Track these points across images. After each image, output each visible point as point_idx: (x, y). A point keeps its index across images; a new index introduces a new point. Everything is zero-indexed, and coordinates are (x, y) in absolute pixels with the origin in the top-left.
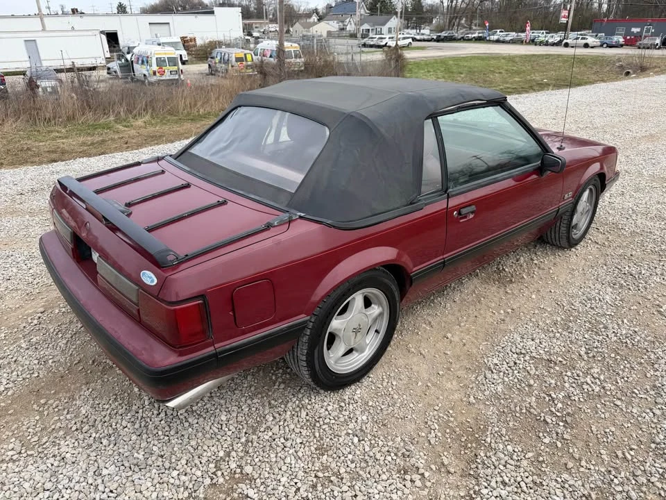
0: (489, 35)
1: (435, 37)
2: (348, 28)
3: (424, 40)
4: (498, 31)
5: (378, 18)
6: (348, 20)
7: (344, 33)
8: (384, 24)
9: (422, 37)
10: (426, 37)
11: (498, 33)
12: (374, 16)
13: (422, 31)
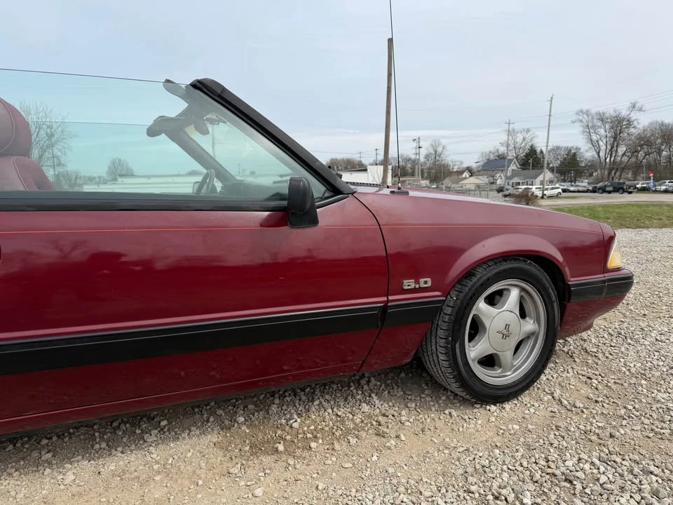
0: (655, 186)
1: (591, 188)
2: (499, 182)
3: (579, 192)
4: (667, 181)
5: (531, 172)
6: (498, 175)
7: (494, 187)
8: (536, 177)
9: (576, 189)
10: (581, 189)
11: (667, 183)
12: (526, 171)
13: (577, 184)
